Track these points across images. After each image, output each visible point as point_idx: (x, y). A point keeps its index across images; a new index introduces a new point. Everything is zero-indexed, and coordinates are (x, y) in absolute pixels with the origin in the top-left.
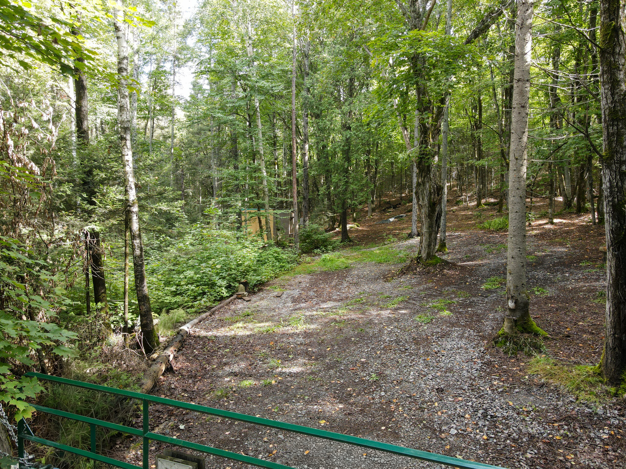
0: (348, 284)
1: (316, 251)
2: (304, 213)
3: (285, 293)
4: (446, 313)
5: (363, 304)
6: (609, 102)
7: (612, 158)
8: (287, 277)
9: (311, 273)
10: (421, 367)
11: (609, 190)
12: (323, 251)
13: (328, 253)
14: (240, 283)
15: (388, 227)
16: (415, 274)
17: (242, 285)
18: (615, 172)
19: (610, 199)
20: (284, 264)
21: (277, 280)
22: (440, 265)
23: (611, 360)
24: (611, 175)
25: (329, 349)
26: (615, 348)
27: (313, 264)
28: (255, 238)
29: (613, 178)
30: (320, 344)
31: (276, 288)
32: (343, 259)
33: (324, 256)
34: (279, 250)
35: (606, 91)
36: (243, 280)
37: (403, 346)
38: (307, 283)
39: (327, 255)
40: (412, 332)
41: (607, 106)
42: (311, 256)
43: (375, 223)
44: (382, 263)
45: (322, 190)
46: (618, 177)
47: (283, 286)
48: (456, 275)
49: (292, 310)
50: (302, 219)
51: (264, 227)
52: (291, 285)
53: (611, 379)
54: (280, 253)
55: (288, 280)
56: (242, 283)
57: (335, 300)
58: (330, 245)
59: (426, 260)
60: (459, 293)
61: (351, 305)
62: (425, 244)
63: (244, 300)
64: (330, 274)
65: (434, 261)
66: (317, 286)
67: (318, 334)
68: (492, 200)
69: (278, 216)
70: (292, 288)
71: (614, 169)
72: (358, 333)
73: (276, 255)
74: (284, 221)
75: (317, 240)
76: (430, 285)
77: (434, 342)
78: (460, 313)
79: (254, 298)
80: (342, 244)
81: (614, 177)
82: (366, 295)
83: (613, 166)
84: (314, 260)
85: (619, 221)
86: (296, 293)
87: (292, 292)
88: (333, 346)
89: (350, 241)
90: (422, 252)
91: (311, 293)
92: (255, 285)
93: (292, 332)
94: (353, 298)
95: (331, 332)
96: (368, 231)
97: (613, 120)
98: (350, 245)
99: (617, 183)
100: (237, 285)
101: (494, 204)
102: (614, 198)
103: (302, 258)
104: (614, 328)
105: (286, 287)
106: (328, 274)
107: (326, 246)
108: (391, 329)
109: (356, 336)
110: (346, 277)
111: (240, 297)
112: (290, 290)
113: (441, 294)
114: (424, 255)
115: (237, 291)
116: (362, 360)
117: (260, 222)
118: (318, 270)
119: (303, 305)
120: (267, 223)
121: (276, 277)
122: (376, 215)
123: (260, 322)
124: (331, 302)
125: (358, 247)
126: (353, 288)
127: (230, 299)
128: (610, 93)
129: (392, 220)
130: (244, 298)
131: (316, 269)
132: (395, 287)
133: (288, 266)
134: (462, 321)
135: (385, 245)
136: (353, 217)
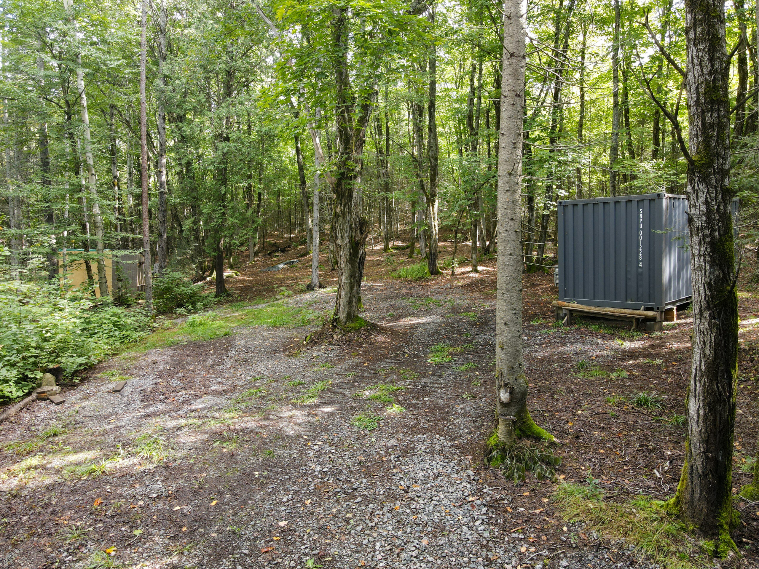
0: (232, 363)
1: (178, 310)
2: (160, 257)
3: (129, 383)
4: (395, 409)
5: (262, 398)
6: (705, 71)
7: (710, 164)
8: (133, 354)
9: (173, 346)
10: (390, 528)
11: (704, 218)
12: (190, 310)
13: (196, 312)
14: (45, 371)
15: (277, 276)
16: (331, 344)
17: (49, 375)
18: (716, 187)
19: (707, 232)
20: (128, 333)
21: (115, 358)
22: (364, 330)
23: (701, 494)
24: (708, 192)
25: (214, 503)
26: (708, 474)
27: (174, 330)
28: (78, 293)
29: (711, 198)
30: (196, 493)
31: (113, 375)
32: (220, 322)
33: (191, 318)
34: (119, 310)
35: (700, 54)
36: (51, 366)
37: (347, 481)
38: (167, 363)
39: (196, 316)
40: (354, 450)
41: (701, 79)
42: (171, 318)
43: (259, 270)
44: (277, 327)
45: (187, 224)
46: (720, 196)
47: (126, 371)
48: (388, 342)
49: (141, 418)
50: (157, 265)
51: (96, 277)
52: (140, 368)
53: (702, 525)
54: (122, 315)
55: (136, 359)
56: (51, 371)
57: (216, 393)
58: (199, 301)
59: (345, 323)
60: (402, 371)
61: (243, 401)
62: (344, 300)
63: (52, 402)
64: (202, 345)
65: (356, 324)
66: (183, 368)
67: (190, 468)
68: (400, 244)
69: (119, 260)
70: (141, 373)
71: (714, 182)
72: (264, 460)
73: (116, 319)
74: (129, 267)
75: (181, 294)
76: (357, 361)
77: (394, 467)
78: (415, 406)
79: (72, 397)
80: (217, 299)
81: (713, 195)
82: (265, 382)
83: (712, 177)
84: (176, 324)
85: (721, 268)
86: (148, 383)
87: (141, 382)
88: (221, 494)
89: (228, 295)
90: (341, 312)
91: (175, 382)
92: (76, 373)
93: (142, 469)
94: (244, 386)
95: (214, 463)
96: (251, 281)
97: (712, 102)
98: (228, 302)
99: (718, 207)
100: (39, 375)
101: (403, 248)
102: (713, 230)
103: (158, 321)
104: (706, 442)
105: (131, 371)
106: (200, 346)
107: (193, 304)
108: (320, 446)
109: (262, 467)
110: (227, 350)
111: (43, 398)
112: (138, 376)
113: (376, 375)
114: (342, 316)
115: (40, 385)
116: (282, 524)
117: (89, 268)
118: (184, 339)
119: (160, 407)
120: (101, 269)
121: (114, 355)
122: (259, 260)
123: (78, 449)
124: (210, 397)
125: (240, 303)
126: (241, 369)
127: (22, 403)
128: (707, 57)
129: (281, 266)
130: (51, 398)
131: (181, 338)
132: (306, 366)
133: (135, 335)
134: (423, 421)
135: (277, 300)
136: (229, 263)
